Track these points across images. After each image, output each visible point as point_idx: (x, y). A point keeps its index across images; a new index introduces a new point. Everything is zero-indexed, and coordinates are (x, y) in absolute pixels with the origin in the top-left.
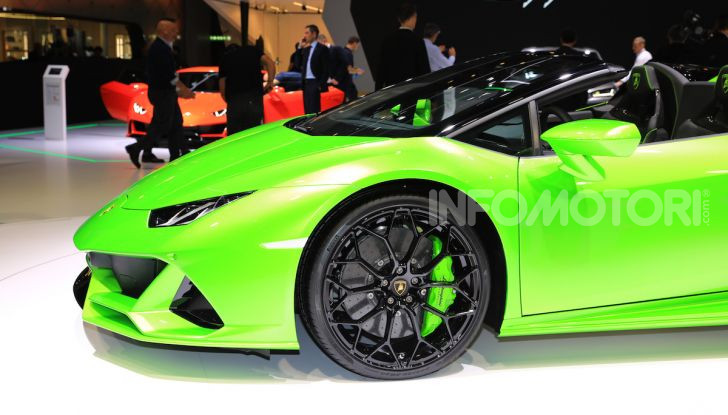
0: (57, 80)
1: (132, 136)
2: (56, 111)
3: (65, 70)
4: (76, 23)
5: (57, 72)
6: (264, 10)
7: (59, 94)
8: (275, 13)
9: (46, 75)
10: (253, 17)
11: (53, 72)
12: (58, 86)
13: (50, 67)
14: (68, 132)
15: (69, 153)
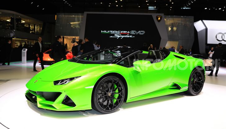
0: (25, 52)
1: (40, 63)
2: (24, 58)
3: (26, 50)
4: (29, 40)
5: (25, 50)
6: (67, 38)
7: (25, 54)
8: (69, 39)
9: (23, 51)
10: (65, 40)
11: (24, 50)
12: (25, 53)
13: (23, 49)
14: (27, 62)
15: (27, 66)
